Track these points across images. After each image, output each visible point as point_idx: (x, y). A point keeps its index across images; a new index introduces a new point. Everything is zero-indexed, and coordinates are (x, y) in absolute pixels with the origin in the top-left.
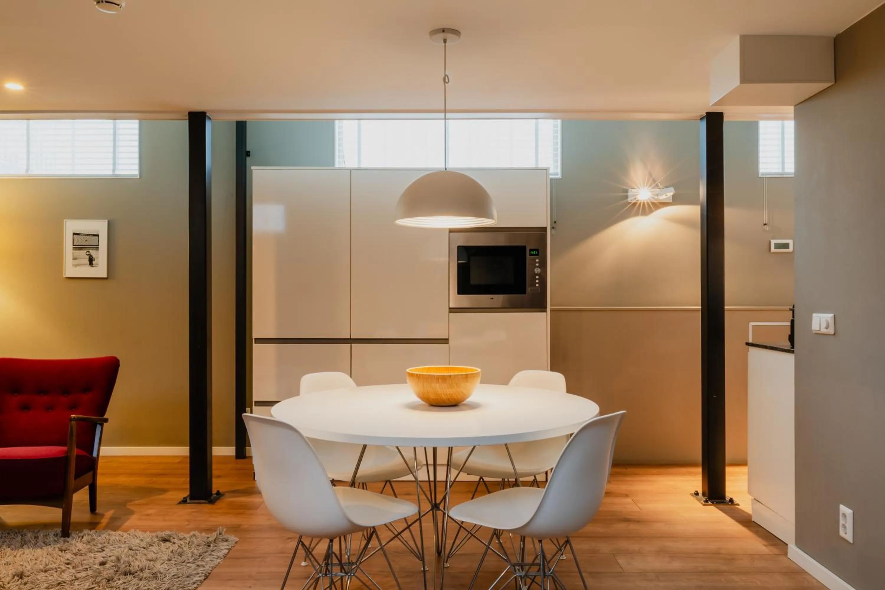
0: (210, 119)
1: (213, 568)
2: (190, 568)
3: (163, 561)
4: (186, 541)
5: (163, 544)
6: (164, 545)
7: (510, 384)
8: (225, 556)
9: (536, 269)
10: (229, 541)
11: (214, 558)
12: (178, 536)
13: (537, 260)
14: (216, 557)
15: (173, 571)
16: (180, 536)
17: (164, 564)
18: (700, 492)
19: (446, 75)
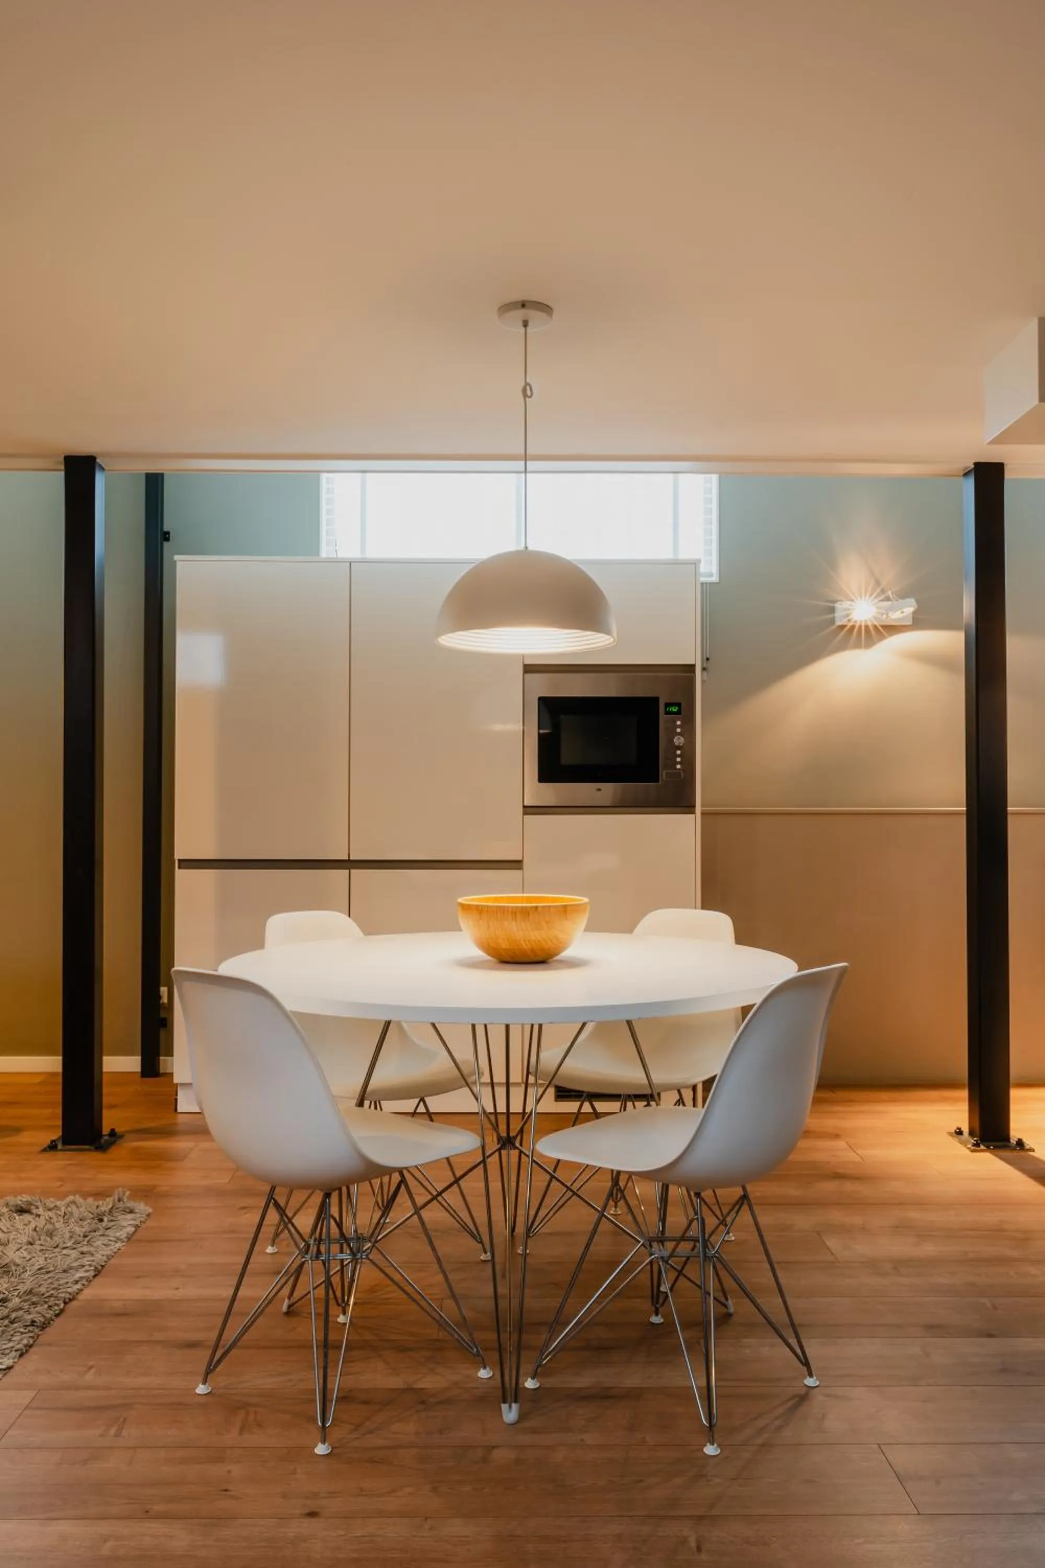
0: (103, 469)
1: (109, 1258)
2: (68, 1258)
3: (20, 1246)
4: (59, 1212)
5: (17, 1218)
6: (19, 1219)
7: (636, 931)
8: (129, 1238)
9: (676, 738)
10: (135, 1213)
11: (110, 1240)
12: (45, 1204)
13: (679, 723)
14: (114, 1239)
15: (38, 1261)
16: (47, 1204)
17: (21, 1250)
18: (966, 1130)
19: (527, 384)
